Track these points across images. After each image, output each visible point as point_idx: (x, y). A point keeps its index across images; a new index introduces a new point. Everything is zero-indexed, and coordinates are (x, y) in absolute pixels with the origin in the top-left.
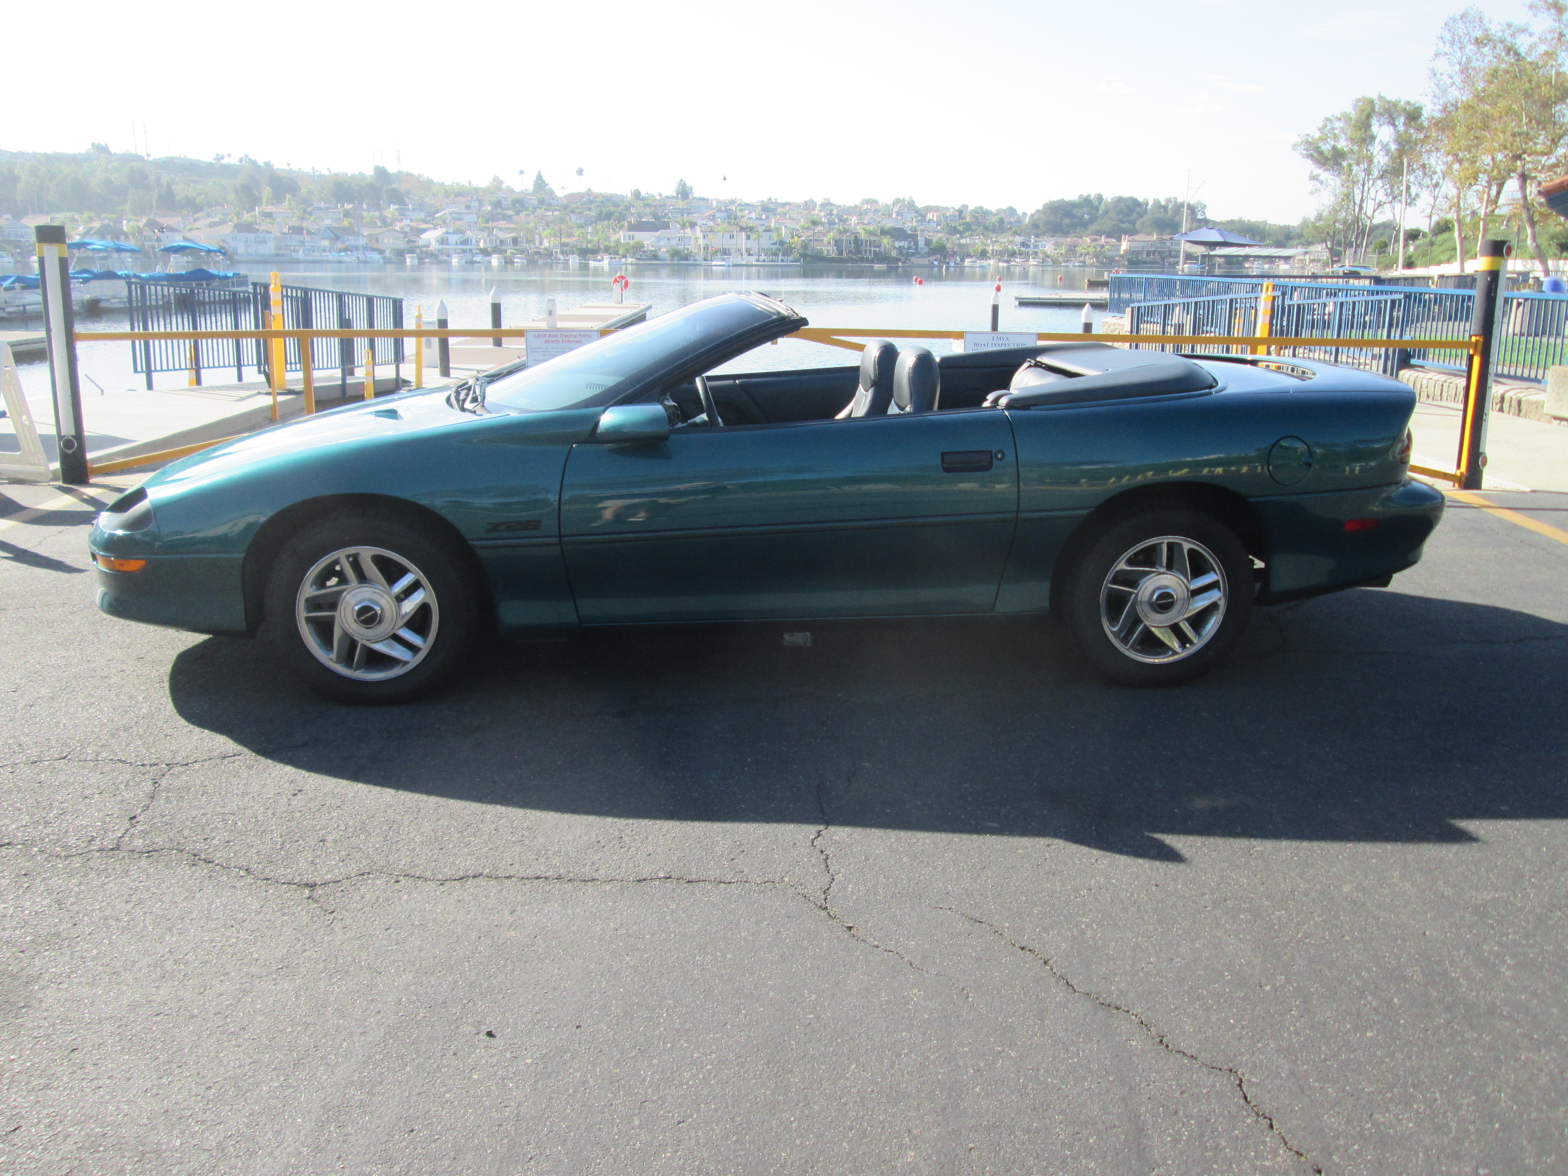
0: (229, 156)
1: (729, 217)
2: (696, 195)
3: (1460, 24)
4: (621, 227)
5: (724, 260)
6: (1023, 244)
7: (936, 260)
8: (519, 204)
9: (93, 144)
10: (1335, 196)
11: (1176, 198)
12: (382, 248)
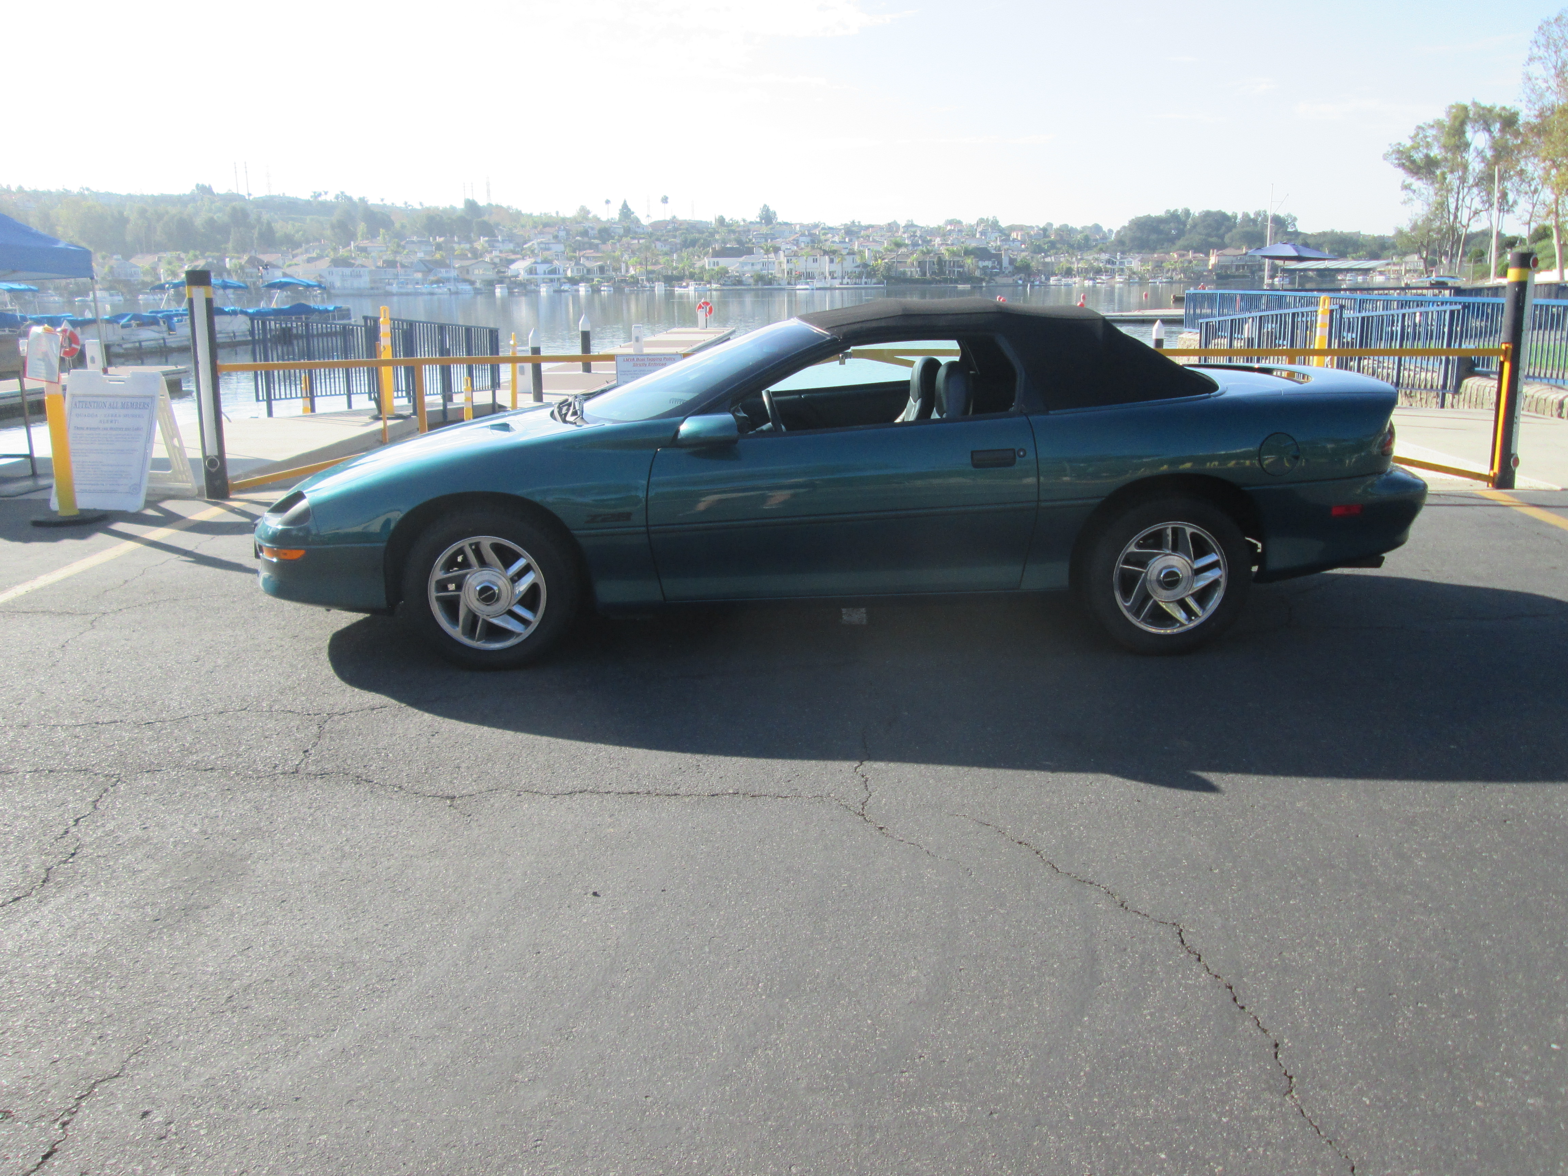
0: (326, 193)
1: (813, 241)
2: (779, 220)
3: (1555, 28)
4: (706, 254)
5: (807, 284)
6: (1109, 262)
7: (1020, 279)
8: (605, 233)
9: (197, 185)
10: (1429, 205)
11: (1265, 212)
12: (473, 279)
